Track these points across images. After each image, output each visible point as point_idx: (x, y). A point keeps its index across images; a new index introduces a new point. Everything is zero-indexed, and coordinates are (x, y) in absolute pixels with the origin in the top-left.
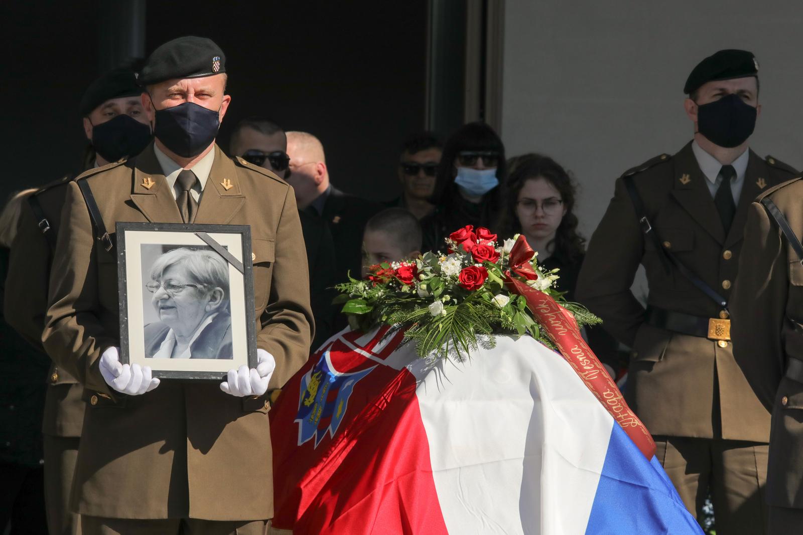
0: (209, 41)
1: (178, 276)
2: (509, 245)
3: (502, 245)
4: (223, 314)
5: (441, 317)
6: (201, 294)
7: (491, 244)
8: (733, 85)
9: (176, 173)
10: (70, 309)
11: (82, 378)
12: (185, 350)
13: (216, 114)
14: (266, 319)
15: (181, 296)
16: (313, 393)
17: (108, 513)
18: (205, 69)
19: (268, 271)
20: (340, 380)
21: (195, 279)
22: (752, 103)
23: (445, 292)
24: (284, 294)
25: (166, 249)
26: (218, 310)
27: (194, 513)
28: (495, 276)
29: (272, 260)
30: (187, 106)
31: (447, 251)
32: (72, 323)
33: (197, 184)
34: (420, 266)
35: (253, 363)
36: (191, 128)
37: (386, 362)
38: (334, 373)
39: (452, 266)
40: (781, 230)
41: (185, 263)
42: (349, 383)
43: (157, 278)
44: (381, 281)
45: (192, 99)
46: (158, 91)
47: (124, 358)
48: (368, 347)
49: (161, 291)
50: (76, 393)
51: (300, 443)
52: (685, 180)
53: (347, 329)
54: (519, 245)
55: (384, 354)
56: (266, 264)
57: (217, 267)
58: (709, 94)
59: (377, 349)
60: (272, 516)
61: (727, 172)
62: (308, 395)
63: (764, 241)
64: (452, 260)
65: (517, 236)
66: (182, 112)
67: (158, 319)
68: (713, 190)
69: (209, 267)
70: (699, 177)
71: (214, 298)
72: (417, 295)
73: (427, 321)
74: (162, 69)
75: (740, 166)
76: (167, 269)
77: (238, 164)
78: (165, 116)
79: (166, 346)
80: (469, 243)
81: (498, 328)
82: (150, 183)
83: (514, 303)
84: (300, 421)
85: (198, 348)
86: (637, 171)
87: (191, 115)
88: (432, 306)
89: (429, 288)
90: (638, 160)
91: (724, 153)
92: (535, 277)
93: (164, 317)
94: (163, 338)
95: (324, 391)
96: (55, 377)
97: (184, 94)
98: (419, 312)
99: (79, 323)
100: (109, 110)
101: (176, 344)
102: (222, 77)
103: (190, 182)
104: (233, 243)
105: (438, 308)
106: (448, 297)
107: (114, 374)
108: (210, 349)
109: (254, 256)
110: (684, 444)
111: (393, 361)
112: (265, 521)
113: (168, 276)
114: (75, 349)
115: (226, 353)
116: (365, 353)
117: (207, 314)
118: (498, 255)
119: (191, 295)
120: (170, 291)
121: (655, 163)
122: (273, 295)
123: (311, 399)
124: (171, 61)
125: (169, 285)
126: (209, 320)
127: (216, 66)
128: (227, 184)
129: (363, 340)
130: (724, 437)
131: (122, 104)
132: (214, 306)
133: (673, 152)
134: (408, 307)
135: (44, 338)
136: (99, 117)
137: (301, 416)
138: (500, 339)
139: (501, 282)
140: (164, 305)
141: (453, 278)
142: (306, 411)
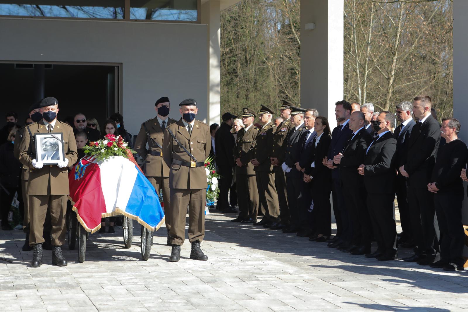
0: (54, 98)
1: (48, 144)
2: (118, 137)
3: (116, 137)
4: (57, 151)
5: (103, 153)
6: (53, 147)
7: (114, 137)
8: (164, 104)
9: (48, 125)
10: (26, 153)
11: (29, 166)
12: (50, 159)
13: (55, 113)
14: (67, 154)
15: (48, 148)
16: (78, 169)
17: (34, 194)
18: (53, 104)
19: (67, 145)
20: (83, 166)
21: (51, 144)
22: (168, 108)
23: (104, 147)
24: (71, 149)
25: (45, 138)
26: (56, 150)
27: (52, 194)
28: (115, 144)
29: (68, 142)
30: (49, 112)
31: (105, 139)
32: (26, 155)
33: (52, 127)
34: (99, 142)
35: (64, 160)
36: (50, 116)
37: (92, 162)
38: (82, 165)
39: (106, 142)
40: (171, 134)
41: (49, 141)
42: (85, 167)
43: (43, 144)
44: (92, 146)
45: (50, 110)
46: (43, 108)
47: (37, 161)
48: (89, 160)
49: (44, 147)
50: (27, 171)
51: (75, 180)
52: (155, 124)
53: (85, 156)
54: (120, 137)
55: (92, 161)
56: (67, 143)
57: (56, 141)
58: (160, 106)
59: (91, 159)
60: (69, 194)
61: (164, 122)
62: (77, 170)
63: (168, 137)
64: (105, 141)
65: (119, 136)
66: (48, 113)
67: (43, 153)
68: (161, 126)
69: (54, 142)
70: (158, 123)
71: (55, 148)
72: (98, 148)
73: (100, 153)
74: (44, 104)
75: (166, 121)
76: (45, 142)
77: (61, 123)
78: (45, 113)
79: (46, 158)
80: (109, 137)
81: (115, 155)
82: (42, 127)
83: (119, 149)
84: (75, 175)
85: (52, 158)
86: (146, 122)
87: (50, 114)
88: (101, 150)
89: (101, 147)
90: (146, 120)
91: (163, 118)
92: (123, 144)
93: (45, 152)
94: (45, 157)
95: (80, 169)
96: (24, 167)
97: (49, 109)
98: (99, 152)
99: (28, 155)
100: (35, 111)
101: (48, 158)
102: (57, 105)
103: (51, 126)
104: (59, 136)
105: (103, 151)
106: (105, 149)
107: (35, 164)
108: (55, 158)
109: (64, 141)
110: (156, 178)
111: (94, 162)
112: (68, 195)
113: (46, 144)
114: (27, 160)
115: (58, 159)
116: (89, 161)
117: (54, 151)
118: (115, 140)
119: (51, 147)
120: (46, 147)
121: (149, 121)
122: (69, 149)
123: (78, 171)
124: (46, 102)
125: (46, 146)
126: (55, 152)
127: (56, 103)
128: (58, 127)
129: (88, 158)
130: (164, 176)
131: (37, 110)
132: (56, 149)
133: (153, 118)
134: (97, 151)
135: (20, 159)
136: (32, 113)
137: (76, 174)
138: (115, 157)
139: (116, 145)
140: (45, 150)
141: (106, 144)
142: (76, 173)
